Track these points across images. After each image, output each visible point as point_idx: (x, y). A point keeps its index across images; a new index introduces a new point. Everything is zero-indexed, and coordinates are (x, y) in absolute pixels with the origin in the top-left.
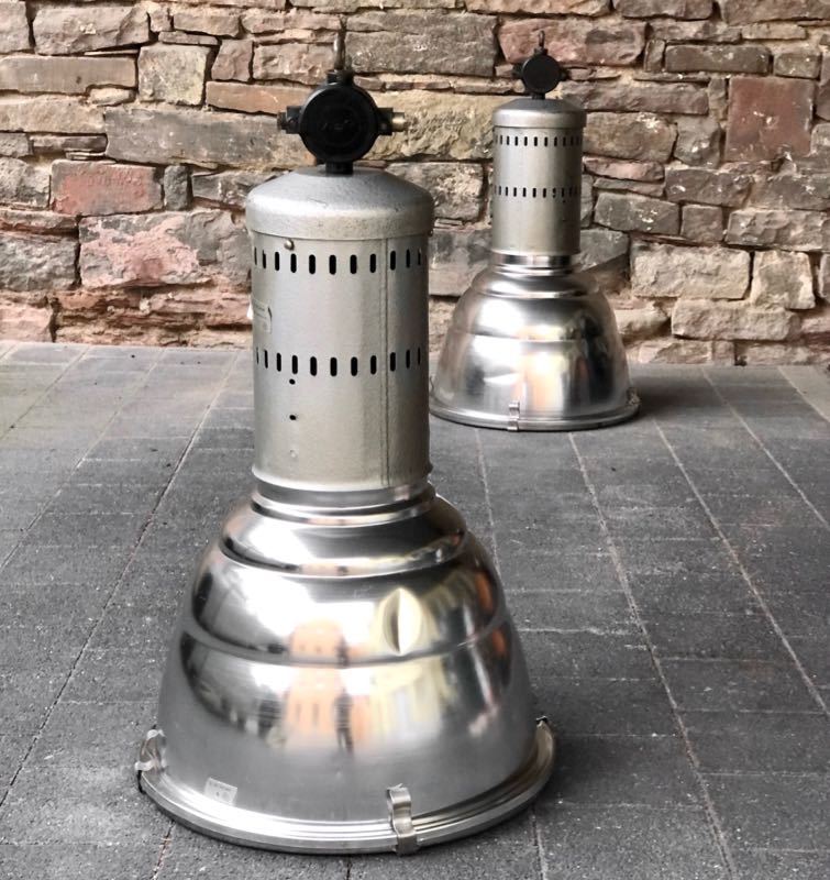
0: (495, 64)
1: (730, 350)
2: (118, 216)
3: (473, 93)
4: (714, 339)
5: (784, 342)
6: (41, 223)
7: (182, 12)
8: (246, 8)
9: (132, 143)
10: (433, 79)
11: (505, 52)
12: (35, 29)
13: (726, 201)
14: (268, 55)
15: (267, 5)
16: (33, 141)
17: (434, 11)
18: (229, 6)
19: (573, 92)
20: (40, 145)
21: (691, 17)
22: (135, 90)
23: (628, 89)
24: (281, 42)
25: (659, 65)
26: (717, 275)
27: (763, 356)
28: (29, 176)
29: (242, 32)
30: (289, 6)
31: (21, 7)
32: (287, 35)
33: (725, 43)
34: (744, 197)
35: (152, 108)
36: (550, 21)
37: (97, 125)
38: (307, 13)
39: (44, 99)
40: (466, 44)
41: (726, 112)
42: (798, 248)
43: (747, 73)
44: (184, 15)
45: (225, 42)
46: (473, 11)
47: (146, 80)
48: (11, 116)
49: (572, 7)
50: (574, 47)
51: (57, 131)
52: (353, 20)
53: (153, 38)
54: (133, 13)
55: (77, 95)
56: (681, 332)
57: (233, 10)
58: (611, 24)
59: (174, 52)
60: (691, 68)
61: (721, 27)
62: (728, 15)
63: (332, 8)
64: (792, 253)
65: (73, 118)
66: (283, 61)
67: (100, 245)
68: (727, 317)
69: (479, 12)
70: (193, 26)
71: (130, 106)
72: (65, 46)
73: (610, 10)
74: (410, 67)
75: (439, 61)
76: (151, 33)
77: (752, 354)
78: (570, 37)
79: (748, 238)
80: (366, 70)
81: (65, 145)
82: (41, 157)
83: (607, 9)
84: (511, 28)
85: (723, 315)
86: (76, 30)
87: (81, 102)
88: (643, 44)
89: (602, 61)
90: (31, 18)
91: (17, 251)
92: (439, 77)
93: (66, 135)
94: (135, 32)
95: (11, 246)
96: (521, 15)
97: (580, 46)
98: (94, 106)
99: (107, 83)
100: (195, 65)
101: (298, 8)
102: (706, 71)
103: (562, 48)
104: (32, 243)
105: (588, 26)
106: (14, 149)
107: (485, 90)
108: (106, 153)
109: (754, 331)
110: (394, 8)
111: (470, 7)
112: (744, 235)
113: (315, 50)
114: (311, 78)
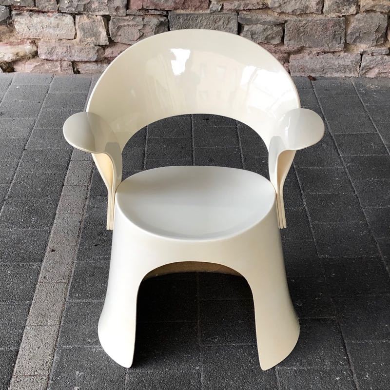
1: (70, 65)
4: (61, 61)
5: (96, 61)
26: (58, 27)
27: (87, 69)
42: (97, 13)
56: (43, 57)
64: (94, 16)
68: (65, 49)
77: (81, 67)
85: (63, 49)
109: (79, 57)
112: (67, 8)
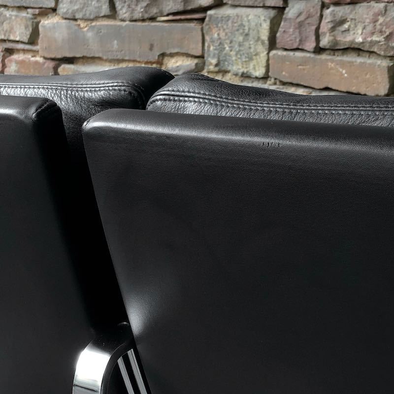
14: (338, 18)
22: (202, 57)
24: (354, 2)
45: (290, 3)
47: (212, 48)
59: (238, 16)
66: (356, 25)
72: (139, 11)
99: (176, 51)
100: (258, 31)
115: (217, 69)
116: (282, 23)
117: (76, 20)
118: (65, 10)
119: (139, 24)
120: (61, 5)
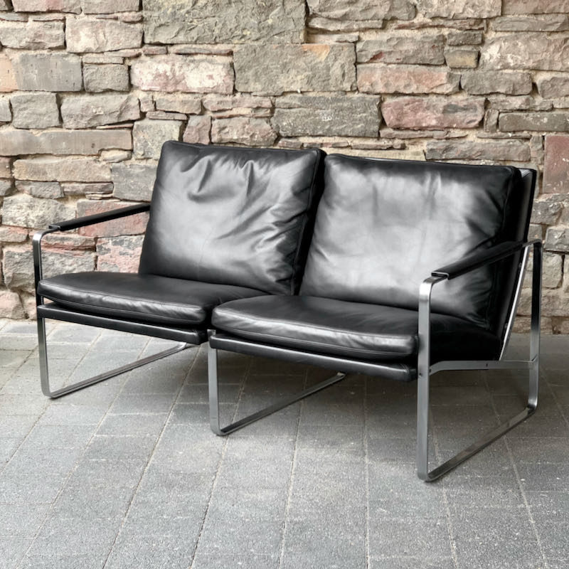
0: (380, 129)
2: (122, 237)
3: (364, 149)
6: (71, 243)
7: (162, 97)
8: (206, 94)
9: (130, 187)
10: (337, 140)
11: (386, 120)
12: (62, 112)
13: (544, 221)
14: (222, 126)
15: (220, 92)
16: (64, 188)
17: (336, 93)
18: (194, 93)
19: (435, 148)
20: (68, 190)
21: (516, 94)
22: (132, 151)
23: (474, 144)
24: (231, 117)
25: (495, 127)
28: (62, 210)
29: (203, 110)
30: (235, 91)
31: (53, 97)
32: (234, 112)
33: (541, 111)
34: (557, 217)
35: (143, 163)
36: (417, 98)
37: (107, 176)
38: (247, 96)
39: (70, 159)
40: (359, 116)
41: (543, 159)
43: (557, 132)
44: (163, 99)
45: (191, 117)
46: (363, 93)
47: (138, 145)
48: (48, 170)
49: (432, 88)
50: (435, 116)
51: (79, 180)
52: (279, 100)
53: (143, 115)
54: (128, 99)
55: (93, 155)
57: (197, 95)
58: (460, 99)
59: (157, 125)
60: (518, 129)
61: (538, 100)
62: (543, 91)
63: (266, 93)
65: (90, 172)
66: (233, 130)
67: (111, 257)
69: (368, 93)
70: (170, 108)
71: (128, 163)
72: (83, 123)
73: (460, 89)
74: (320, 133)
75: (341, 127)
76: (141, 112)
78: (431, 109)
79: (560, 246)
80: (290, 135)
81: (85, 190)
82: (70, 197)
83: (457, 89)
84: (390, 104)
86: (90, 112)
87: (95, 160)
88: (483, 113)
89: (455, 126)
90: (59, 103)
91: (55, 262)
92: (341, 138)
93: (85, 183)
94: (129, 113)
95: (51, 258)
96: (397, 94)
97: (439, 115)
98: (104, 163)
99: (112, 147)
100: (171, 134)
101: (242, 93)
102: (528, 130)
103: (427, 117)
104: (65, 256)
105: (444, 102)
106: (50, 193)
107: (373, 147)
108: (113, 194)
110: (307, 92)
111: (361, 89)
113: (254, 122)
114: (252, 141)
115: (143, 157)
116: (187, 129)
117: (28, 129)
118: (20, 123)
119: (83, 131)
120: (15, 120)
